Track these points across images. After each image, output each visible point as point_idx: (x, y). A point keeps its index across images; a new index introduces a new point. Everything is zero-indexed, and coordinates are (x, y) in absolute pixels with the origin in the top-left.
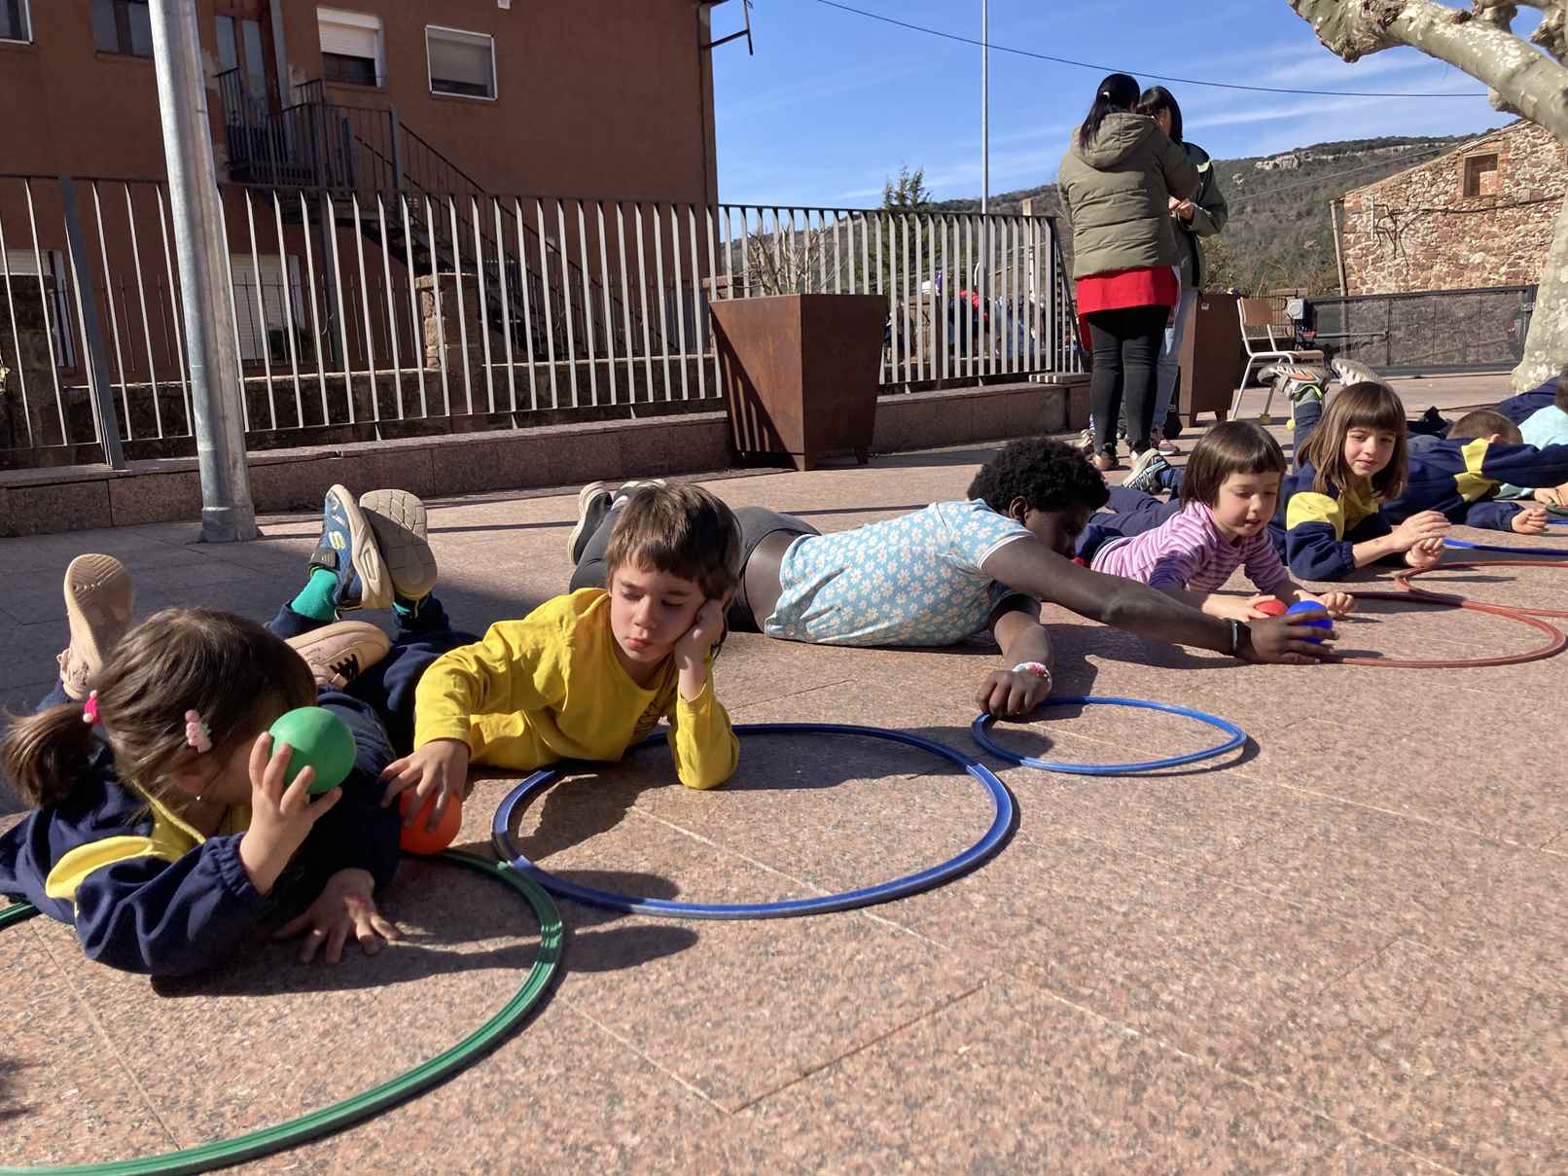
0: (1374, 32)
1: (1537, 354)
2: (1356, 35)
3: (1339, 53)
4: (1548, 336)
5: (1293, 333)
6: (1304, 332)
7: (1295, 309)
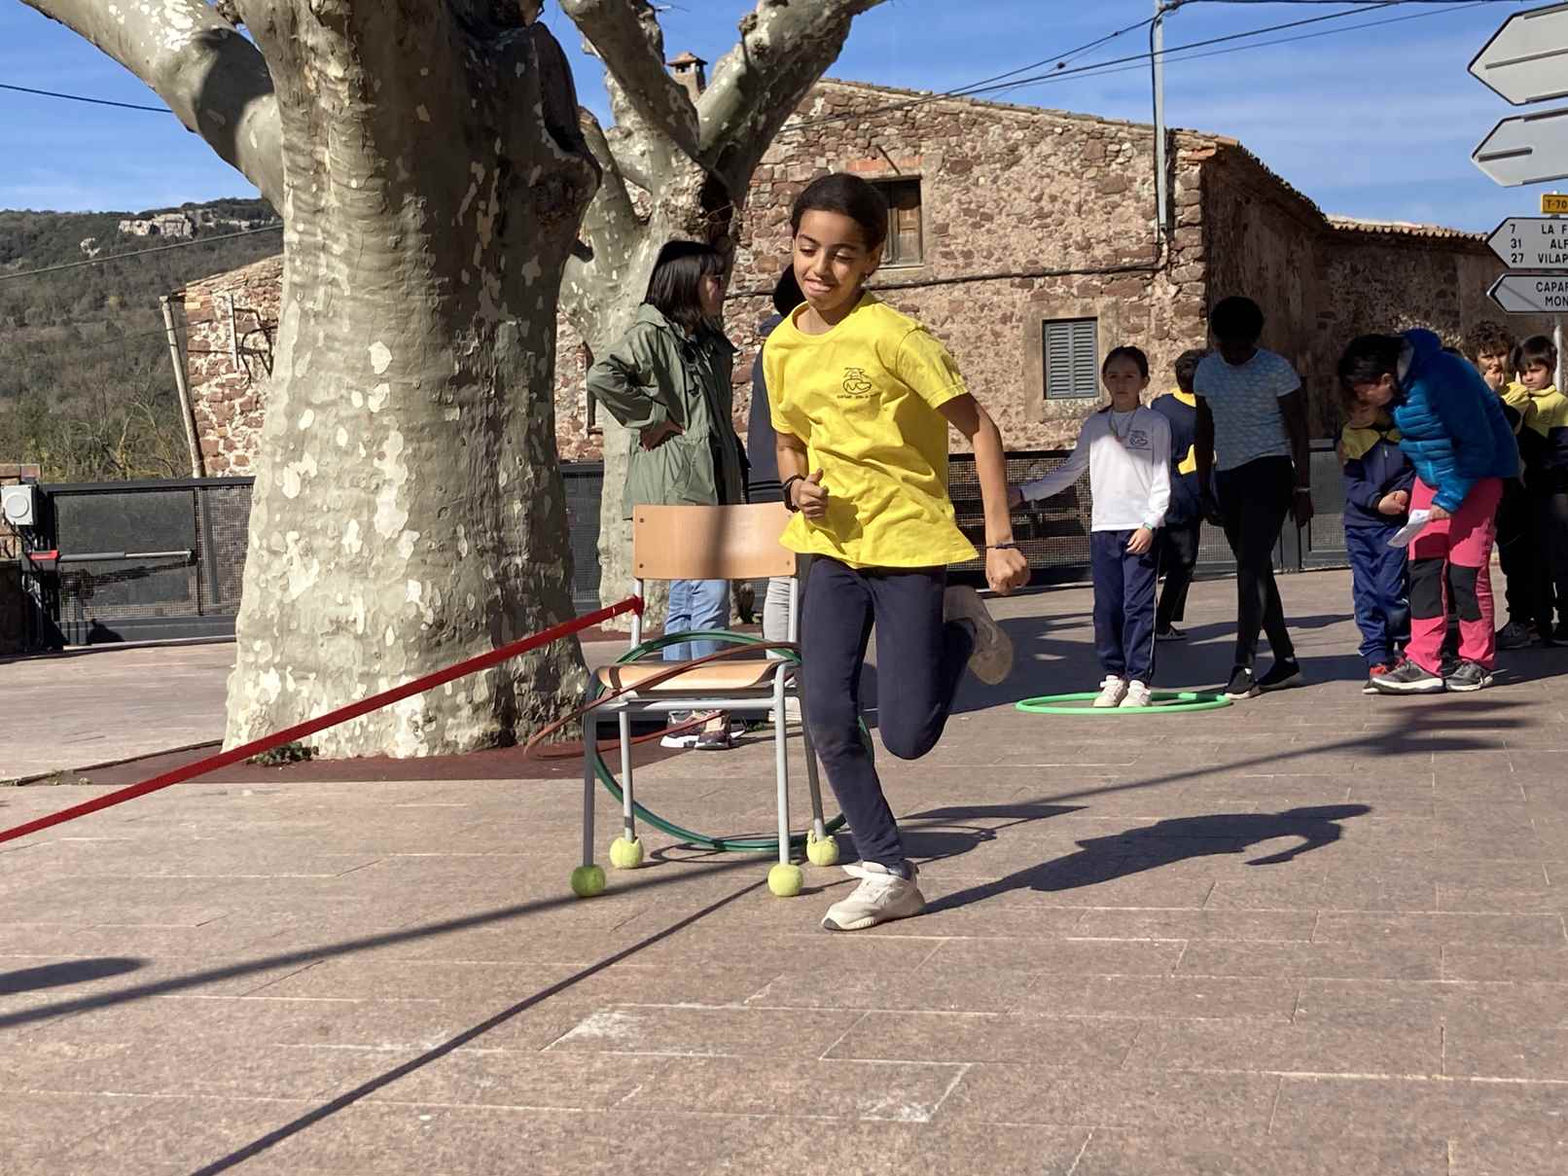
1: (258, 645)
4: (273, 610)
5: (18, 552)
6: (38, 549)
7: (17, 503)
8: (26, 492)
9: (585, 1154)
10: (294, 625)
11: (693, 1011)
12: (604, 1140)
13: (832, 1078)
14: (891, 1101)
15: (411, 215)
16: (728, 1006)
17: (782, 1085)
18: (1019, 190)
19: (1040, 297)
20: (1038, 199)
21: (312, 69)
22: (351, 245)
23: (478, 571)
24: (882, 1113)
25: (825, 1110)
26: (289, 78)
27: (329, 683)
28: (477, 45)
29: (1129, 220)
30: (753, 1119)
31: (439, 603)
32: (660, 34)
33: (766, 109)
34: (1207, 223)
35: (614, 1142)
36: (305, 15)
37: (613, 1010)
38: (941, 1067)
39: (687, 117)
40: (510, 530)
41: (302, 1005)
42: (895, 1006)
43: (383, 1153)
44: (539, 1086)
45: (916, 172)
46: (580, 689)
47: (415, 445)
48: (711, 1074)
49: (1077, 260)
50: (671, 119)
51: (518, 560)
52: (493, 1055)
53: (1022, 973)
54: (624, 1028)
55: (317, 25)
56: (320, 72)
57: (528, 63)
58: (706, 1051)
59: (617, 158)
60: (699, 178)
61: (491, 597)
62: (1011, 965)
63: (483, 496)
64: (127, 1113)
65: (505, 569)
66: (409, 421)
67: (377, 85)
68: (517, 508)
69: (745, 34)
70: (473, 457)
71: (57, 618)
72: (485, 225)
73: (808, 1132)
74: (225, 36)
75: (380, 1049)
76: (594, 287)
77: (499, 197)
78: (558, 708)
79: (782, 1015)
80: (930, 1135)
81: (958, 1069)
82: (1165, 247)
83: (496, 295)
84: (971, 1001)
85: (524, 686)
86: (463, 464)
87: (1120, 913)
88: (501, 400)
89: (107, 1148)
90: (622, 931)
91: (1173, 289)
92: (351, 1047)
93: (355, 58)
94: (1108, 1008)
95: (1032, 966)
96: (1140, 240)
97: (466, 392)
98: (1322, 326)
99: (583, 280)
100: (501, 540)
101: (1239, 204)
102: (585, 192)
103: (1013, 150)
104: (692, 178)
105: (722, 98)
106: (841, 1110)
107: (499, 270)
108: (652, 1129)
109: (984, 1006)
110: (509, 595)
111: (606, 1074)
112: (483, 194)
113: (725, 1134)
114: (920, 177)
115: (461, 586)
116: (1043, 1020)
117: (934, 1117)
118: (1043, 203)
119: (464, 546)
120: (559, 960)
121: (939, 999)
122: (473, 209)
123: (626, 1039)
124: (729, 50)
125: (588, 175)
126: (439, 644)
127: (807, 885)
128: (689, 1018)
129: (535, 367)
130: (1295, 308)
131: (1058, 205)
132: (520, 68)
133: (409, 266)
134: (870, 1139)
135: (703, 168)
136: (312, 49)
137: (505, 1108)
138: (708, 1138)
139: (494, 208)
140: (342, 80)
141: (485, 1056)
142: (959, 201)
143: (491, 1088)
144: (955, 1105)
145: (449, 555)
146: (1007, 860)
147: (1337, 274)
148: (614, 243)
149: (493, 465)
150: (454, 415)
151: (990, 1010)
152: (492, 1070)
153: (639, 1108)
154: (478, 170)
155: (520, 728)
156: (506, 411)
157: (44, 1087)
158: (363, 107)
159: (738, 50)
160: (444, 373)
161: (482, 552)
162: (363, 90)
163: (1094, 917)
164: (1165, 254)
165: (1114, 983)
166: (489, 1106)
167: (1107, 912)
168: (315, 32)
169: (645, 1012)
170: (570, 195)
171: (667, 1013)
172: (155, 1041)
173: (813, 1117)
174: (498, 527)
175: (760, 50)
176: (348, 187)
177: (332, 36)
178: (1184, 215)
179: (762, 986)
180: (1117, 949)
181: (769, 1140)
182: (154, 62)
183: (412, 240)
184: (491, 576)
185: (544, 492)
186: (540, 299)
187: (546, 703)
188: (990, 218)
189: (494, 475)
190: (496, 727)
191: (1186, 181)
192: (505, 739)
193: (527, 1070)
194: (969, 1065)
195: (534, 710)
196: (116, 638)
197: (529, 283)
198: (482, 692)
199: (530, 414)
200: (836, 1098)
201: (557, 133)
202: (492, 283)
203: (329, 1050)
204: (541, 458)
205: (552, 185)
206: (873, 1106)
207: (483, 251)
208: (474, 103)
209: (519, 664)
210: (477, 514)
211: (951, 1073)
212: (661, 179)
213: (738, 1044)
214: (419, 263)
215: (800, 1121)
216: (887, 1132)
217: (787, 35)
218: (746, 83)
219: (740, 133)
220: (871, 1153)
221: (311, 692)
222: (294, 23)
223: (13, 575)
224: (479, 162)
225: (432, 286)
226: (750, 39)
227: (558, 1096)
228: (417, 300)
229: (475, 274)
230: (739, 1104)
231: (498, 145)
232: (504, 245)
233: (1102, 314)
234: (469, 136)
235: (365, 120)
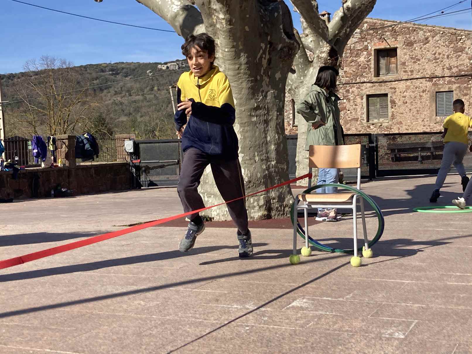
5: (129, 160)
6: (134, 159)
7: (129, 146)
8: (131, 143)
9: (295, 342)
10: (207, 181)
11: (328, 300)
12: (302, 338)
13: (373, 323)
14: (391, 331)
15: (243, 59)
16: (339, 299)
17: (357, 324)
18: (428, 51)
19: (435, 84)
20: (435, 54)
21: (215, 16)
22: (225, 68)
23: (261, 166)
24: (389, 334)
25: (371, 333)
26: (208, 19)
27: (217, 198)
28: (263, 7)
29: (464, 60)
30: (348, 334)
31: (249, 175)
32: (317, 5)
33: (350, 27)
35: (305, 339)
37: (303, 299)
38: (408, 321)
39: (325, 30)
40: (271, 154)
41: (210, 292)
42: (392, 302)
43: (235, 338)
44: (281, 320)
45: (396, 46)
46: (291, 202)
47: (243, 128)
48: (334, 320)
49: (447, 73)
50: (320, 30)
51: (273, 163)
52: (267, 310)
53: (433, 293)
54: (307, 304)
55: (216, 3)
56: (217, 17)
57: (279, 13)
58: (332, 313)
59: (303, 43)
60: (329, 48)
61: (265, 174)
62: (429, 290)
63: (263, 144)
64: (159, 322)
65: (269, 165)
66: (242, 121)
67: (234, 20)
68: (273, 147)
69: (344, 4)
70: (260, 133)
71: (140, 179)
72: (265, 62)
73: (365, 339)
74: (189, 7)
75: (233, 307)
76: (296, 82)
77: (269, 54)
78: (284, 208)
79: (356, 303)
80: (405, 342)
81: (413, 322)
83: (267, 83)
84: (416, 301)
85: (274, 201)
86: (257, 133)
87: (465, 276)
88: (269, 115)
89: (154, 332)
90: (305, 275)
92: (225, 306)
93: (227, 12)
94: (462, 305)
95: (436, 291)
96: (467, 67)
97: (258, 112)
99: (293, 80)
100: (268, 157)
102: (295, 52)
103: (427, 39)
104: (326, 48)
105: (336, 24)
106: (376, 332)
107: (268, 75)
108: (317, 335)
109: (421, 303)
110: (270, 173)
111: (301, 317)
112: (264, 53)
113: (339, 338)
114: (397, 47)
115: (256, 170)
116: (441, 308)
117: (406, 337)
118: (436, 55)
119: (257, 158)
120: (286, 283)
121: (406, 300)
122: (261, 57)
123: (307, 308)
124: (338, 9)
125: (296, 46)
126: (249, 187)
127: (363, 263)
128: (327, 302)
129: (279, 105)
131: (441, 56)
132: (276, 14)
133: (242, 75)
134: (386, 342)
135: (330, 45)
136: (215, 10)
137: (271, 326)
138: (334, 339)
139: (268, 57)
140: (223, 19)
141: (265, 311)
142: (409, 55)
143: (267, 320)
144: (412, 333)
145: (252, 161)
146: (427, 258)
148: (302, 68)
149: (266, 134)
150: (254, 119)
151: (423, 304)
152: (267, 315)
153: (312, 329)
154: (263, 45)
155: (273, 213)
156: (270, 118)
157: (135, 314)
158: (229, 27)
159: (341, 9)
160: (252, 107)
161: (262, 160)
162: (230, 22)
163: (456, 276)
165: (463, 297)
166: (267, 326)
167: (460, 275)
168: (216, 5)
169: (313, 300)
170: (290, 53)
171: (320, 300)
172: (168, 302)
173: (367, 334)
174: (267, 153)
175: (348, 9)
176: (225, 51)
177: (221, 6)
179: (350, 293)
180: (464, 287)
181: (353, 341)
182: (169, 15)
183: (243, 67)
184: (265, 167)
185: (281, 143)
186: (281, 84)
187: (281, 206)
188: (419, 60)
189: (266, 137)
190: (266, 213)
192: (268, 217)
193: (278, 316)
194: (416, 321)
195: (277, 208)
196: (156, 185)
197: (277, 79)
198: (262, 202)
199: (277, 119)
200: (374, 329)
201: (287, 34)
202: (267, 79)
203: (218, 306)
204: (280, 132)
205: (285, 49)
206: (386, 332)
207: (264, 70)
208: (262, 25)
209: (273, 194)
210: (261, 149)
211: (411, 323)
212: (317, 48)
213: (343, 311)
214: (245, 74)
215: (363, 336)
216: (391, 341)
217: (357, 4)
218: (344, 19)
219: (341, 34)
220: (386, 347)
221: (212, 201)
222: (210, 2)
223: (127, 167)
224: (263, 43)
225: (249, 81)
226: (345, 5)
227: (287, 324)
228: (244, 85)
229: (261, 76)
230: (343, 329)
231: (269, 37)
232: (270, 68)
233: (455, 90)
234: (260, 35)
235: (230, 31)
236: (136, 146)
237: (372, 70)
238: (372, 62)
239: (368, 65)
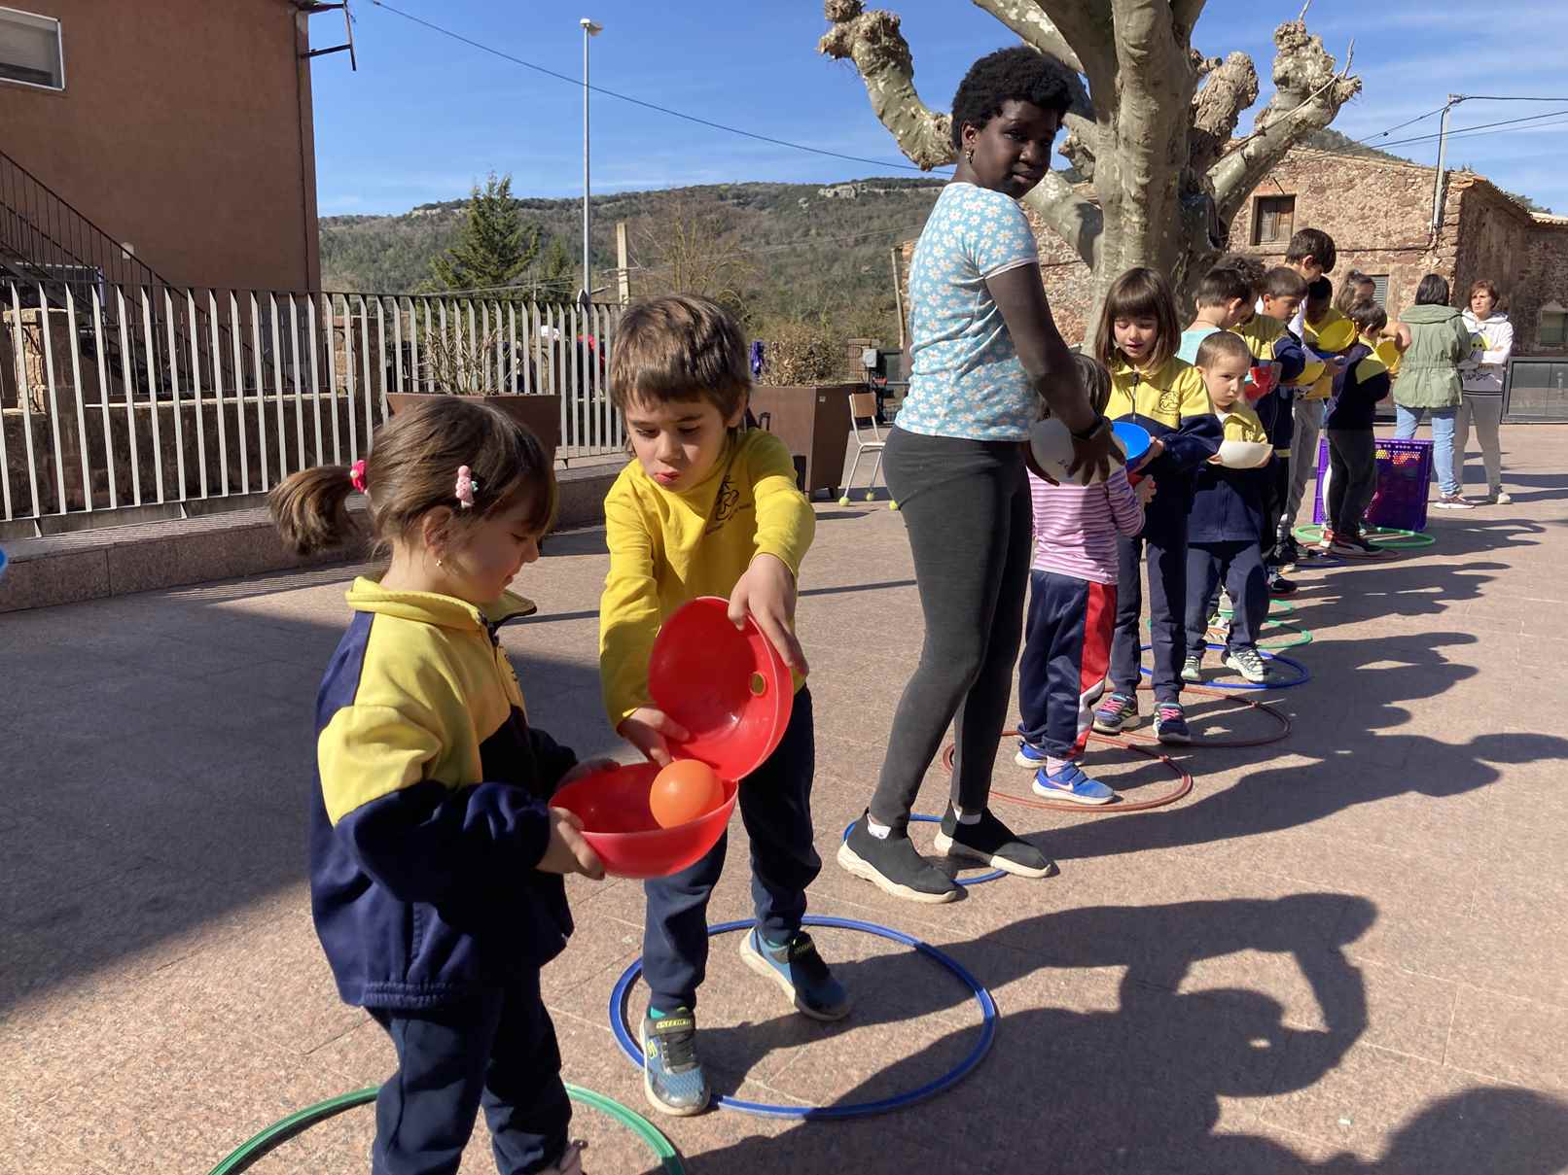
0: (944, 150)
2: (930, 150)
3: (916, 162)
5: (868, 379)
6: (877, 378)
7: (869, 358)
8: (873, 352)
18: (1352, 203)
19: (1358, 262)
20: (1362, 209)
21: (1125, 217)
26: (1114, 220)
28: (1184, 204)
29: (1416, 221)
34: (1462, 223)
36: (1126, 197)
45: (1293, 192)
49: (1381, 243)
55: (1131, 202)
56: (1128, 219)
57: (1205, 211)
67: (1151, 225)
72: (1180, 277)
77: (1186, 266)
82: (1435, 237)
91: (1436, 260)
93: (1144, 214)
96: (1420, 232)
98: (1522, 278)
101: (1481, 213)
103: (1352, 181)
112: (1181, 265)
114: (1295, 195)
118: (1365, 211)
122: (1177, 270)
130: (1506, 269)
131: (1374, 212)
132: (1201, 213)
136: (1128, 211)
139: (1185, 269)
140: (1137, 222)
142: (1317, 209)
147: (1535, 249)
154: (1181, 255)
158: (1143, 232)
162: (1145, 227)
164: (1434, 240)
168: (1129, 204)
175: (1247, 159)
177: (1138, 206)
178: (1448, 219)
182: (1043, 203)
188: (1333, 218)
191: (1453, 201)
201: (1214, 240)
208: (1182, 228)
217: (1263, 150)
219: (1233, 196)
222: (1121, 201)
224: (1181, 252)
226: (1244, 151)
231: (1189, 245)
232: (1187, 285)
233: (1393, 273)
234: (1179, 242)
235: (1144, 238)
236: (880, 358)
237: (1248, 233)
238: (1249, 219)
239: (1241, 224)
